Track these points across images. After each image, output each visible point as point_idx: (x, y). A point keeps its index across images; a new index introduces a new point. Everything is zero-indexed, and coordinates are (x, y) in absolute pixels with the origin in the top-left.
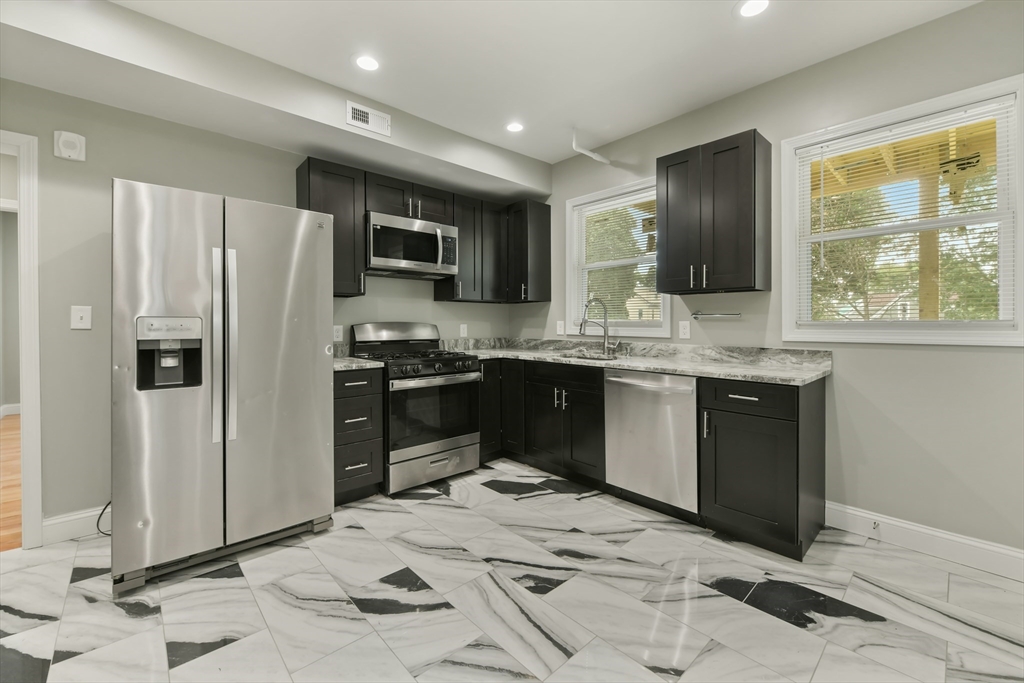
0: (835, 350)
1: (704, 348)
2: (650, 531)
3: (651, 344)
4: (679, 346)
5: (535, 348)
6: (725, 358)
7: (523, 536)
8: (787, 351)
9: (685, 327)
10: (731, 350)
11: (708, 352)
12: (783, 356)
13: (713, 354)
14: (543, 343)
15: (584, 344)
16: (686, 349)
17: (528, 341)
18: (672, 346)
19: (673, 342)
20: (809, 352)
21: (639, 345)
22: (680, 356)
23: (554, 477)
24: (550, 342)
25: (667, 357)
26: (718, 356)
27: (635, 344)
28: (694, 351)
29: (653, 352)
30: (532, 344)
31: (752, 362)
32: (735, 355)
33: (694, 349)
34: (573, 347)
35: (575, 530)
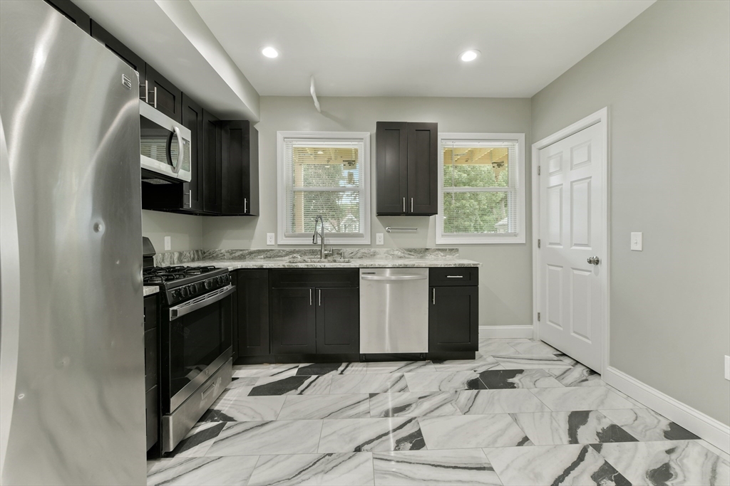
0: (460, 248)
1: (394, 250)
2: (407, 375)
3: (357, 249)
4: (377, 250)
5: (242, 258)
6: (407, 256)
7: (351, 417)
8: (439, 250)
9: (380, 237)
10: (410, 250)
11: (396, 253)
12: (437, 252)
13: (400, 254)
14: (251, 253)
15: (298, 252)
16: (382, 251)
17: (231, 252)
18: (372, 250)
19: (372, 247)
20: (449, 250)
21: (347, 251)
22: (378, 256)
23: (301, 365)
24: (259, 252)
25: (369, 257)
26: (402, 255)
27: (344, 250)
28: (387, 252)
29: (359, 255)
30: (237, 254)
31: (421, 257)
32: (412, 253)
33: (388, 251)
34: (286, 255)
35: (372, 395)
